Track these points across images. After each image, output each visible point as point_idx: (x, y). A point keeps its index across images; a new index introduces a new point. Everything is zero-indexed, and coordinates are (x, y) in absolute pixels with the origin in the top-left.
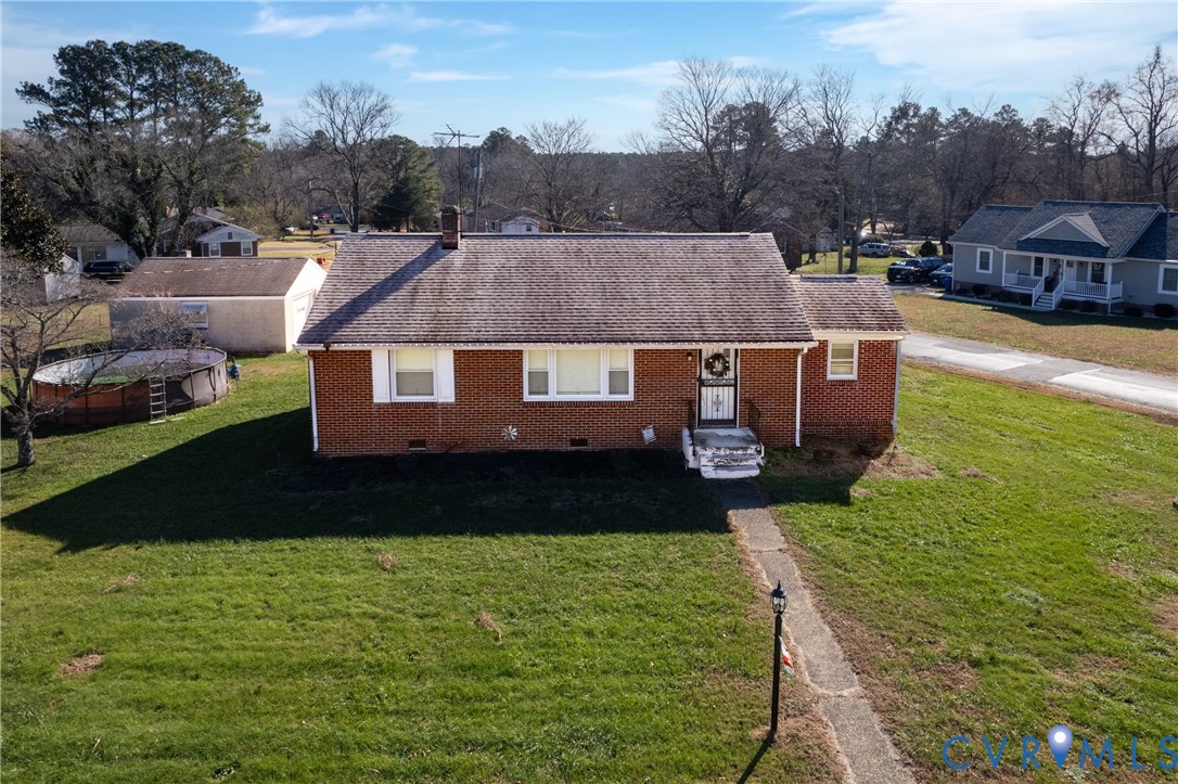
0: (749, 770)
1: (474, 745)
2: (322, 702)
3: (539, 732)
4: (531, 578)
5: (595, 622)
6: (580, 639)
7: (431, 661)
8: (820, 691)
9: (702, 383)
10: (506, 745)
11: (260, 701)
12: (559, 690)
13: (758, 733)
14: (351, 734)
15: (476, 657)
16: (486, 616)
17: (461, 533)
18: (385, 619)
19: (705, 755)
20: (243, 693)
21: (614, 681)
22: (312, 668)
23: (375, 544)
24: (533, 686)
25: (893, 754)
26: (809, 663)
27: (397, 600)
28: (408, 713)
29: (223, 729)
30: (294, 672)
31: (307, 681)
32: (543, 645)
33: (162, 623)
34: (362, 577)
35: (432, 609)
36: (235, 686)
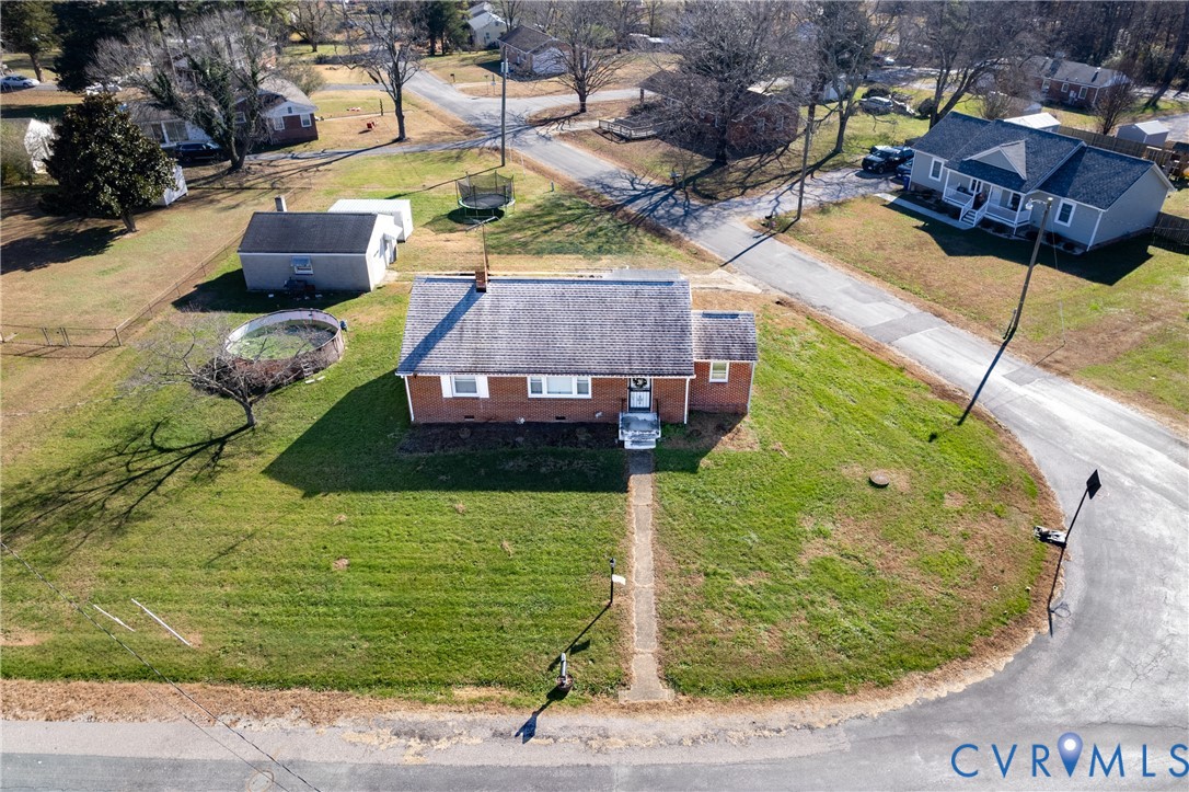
0: (598, 618)
1: (499, 604)
2: (440, 585)
3: (524, 600)
4: (527, 521)
5: (553, 547)
6: (545, 557)
7: (482, 566)
8: (637, 585)
9: (631, 389)
10: (511, 605)
11: (417, 583)
12: (533, 581)
13: (606, 603)
14: (454, 599)
15: (502, 564)
16: (506, 543)
17: (494, 490)
18: (462, 544)
19: (583, 610)
20: (409, 579)
21: (555, 578)
22: (435, 568)
23: (454, 496)
24: (522, 579)
25: (654, 613)
26: (637, 571)
27: (467, 532)
28: (474, 590)
29: (406, 595)
30: (428, 570)
31: (433, 575)
32: (529, 559)
33: (366, 544)
34: (449, 518)
35: (482, 538)
36: (406, 577)
